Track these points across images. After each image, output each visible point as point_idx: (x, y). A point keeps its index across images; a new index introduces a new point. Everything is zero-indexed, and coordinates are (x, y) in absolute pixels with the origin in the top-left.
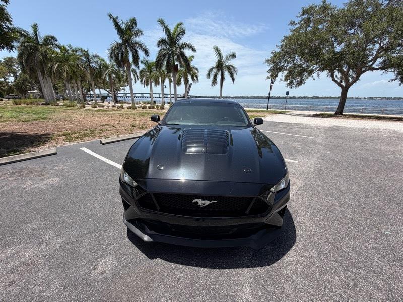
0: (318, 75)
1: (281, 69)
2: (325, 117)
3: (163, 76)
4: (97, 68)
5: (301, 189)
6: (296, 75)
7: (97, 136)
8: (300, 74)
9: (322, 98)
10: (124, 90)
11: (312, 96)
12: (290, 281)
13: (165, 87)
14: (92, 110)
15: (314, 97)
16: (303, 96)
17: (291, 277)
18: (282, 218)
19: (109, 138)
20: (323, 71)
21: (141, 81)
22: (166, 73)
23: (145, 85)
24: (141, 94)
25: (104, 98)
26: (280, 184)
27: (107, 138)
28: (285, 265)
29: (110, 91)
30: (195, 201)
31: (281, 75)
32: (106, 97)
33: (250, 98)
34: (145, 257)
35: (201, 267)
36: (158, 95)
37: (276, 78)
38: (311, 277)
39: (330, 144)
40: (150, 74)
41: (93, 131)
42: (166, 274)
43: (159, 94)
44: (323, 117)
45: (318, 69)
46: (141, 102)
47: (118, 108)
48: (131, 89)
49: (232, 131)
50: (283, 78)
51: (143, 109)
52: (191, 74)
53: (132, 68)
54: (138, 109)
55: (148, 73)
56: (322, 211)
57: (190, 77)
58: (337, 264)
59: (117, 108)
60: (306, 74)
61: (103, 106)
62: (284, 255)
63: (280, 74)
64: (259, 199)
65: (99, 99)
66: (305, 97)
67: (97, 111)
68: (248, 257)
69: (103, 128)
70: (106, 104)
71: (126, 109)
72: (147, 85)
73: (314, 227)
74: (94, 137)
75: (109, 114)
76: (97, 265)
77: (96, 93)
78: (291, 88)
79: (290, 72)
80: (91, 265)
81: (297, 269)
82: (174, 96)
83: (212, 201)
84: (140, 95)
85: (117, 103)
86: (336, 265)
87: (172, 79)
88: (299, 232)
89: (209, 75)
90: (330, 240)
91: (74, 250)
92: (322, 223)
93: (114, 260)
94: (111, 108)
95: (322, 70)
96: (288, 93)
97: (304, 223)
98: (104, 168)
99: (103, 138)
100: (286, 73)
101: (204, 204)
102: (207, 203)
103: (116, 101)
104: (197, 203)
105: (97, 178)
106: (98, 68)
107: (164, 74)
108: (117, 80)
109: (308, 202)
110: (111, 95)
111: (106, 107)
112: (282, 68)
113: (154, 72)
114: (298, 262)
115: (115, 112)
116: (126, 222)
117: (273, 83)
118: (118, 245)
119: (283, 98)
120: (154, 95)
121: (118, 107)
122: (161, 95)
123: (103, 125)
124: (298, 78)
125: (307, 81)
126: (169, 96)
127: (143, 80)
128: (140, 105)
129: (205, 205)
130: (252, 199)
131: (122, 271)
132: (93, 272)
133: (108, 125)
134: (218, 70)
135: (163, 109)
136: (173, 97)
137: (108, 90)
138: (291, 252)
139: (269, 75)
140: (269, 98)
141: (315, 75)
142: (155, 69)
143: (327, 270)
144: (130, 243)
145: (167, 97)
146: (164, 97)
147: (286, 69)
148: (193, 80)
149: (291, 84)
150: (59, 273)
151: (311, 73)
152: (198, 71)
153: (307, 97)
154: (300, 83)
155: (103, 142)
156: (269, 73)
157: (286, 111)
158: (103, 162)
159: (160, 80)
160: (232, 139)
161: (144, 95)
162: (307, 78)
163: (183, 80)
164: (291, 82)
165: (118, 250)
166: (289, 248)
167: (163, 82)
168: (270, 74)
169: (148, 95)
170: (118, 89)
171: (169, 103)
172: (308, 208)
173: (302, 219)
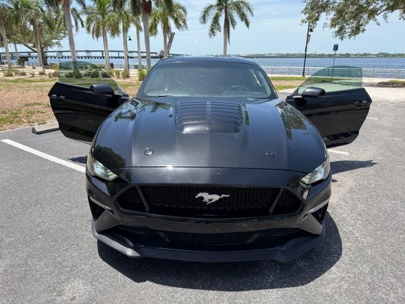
0: (385, 17)
1: (324, 8)
2: (396, 87)
3: (126, 21)
4: (10, 8)
5: (351, 190)
6: (350, 18)
7: (25, 121)
8: (356, 16)
9: (393, 56)
10: (59, 44)
11: (377, 53)
12: (331, 300)
13: (130, 39)
14: (6, 81)
15: (381, 54)
16: (362, 53)
17: (332, 296)
18: (321, 224)
19: (45, 123)
20: (393, 11)
21: (88, 29)
22: (131, 15)
23: (95, 36)
24: (87, 51)
25: (23, 60)
26: (316, 173)
27: (42, 124)
28: (324, 282)
29: (34, 46)
30: (199, 195)
31: (326, 18)
32: (26, 59)
33: (275, 57)
34: (129, 280)
35: (209, 290)
36: (116, 54)
37: (317, 22)
38: (359, 295)
39: (400, 127)
40: (104, 17)
41: (17, 114)
42: (161, 298)
43: (118, 52)
44: (393, 87)
45: (384, 8)
46: (88, 66)
47: (50, 77)
48: (72, 43)
49: (248, 105)
50: (329, 22)
51: (93, 77)
52: (173, 17)
53: (71, 7)
54: (85, 78)
55: (99, 16)
56: (380, 218)
57: (171, 22)
58: (395, 280)
59: (48, 77)
60: (365, 16)
61: (24, 74)
62: (324, 272)
63: (323, 15)
64: (287, 190)
65: (14, 61)
66: (365, 55)
67: (16, 81)
68: (273, 276)
69: (31, 108)
70: (28, 69)
71: (65, 78)
72: (97, 36)
73: (368, 238)
74: (20, 122)
75: (36, 86)
76: (62, 291)
77: (10, 51)
78: (342, 38)
79: (340, 13)
80: (55, 290)
81: (340, 287)
82: (145, 55)
83: (223, 196)
84: (84, 54)
85: (47, 68)
86: (393, 280)
87: (142, 24)
88: (345, 244)
89: (204, 18)
90: (388, 253)
91: (25, 274)
92: (379, 233)
93: (85, 284)
94: (37, 77)
95: (392, 8)
96: (336, 48)
97: (353, 234)
98: (47, 168)
99: (36, 124)
100: (332, 14)
101: (211, 200)
102: (216, 197)
103: (45, 64)
104: (202, 198)
105: (38, 182)
106: (12, 6)
107: (127, 16)
108: (47, 27)
109: (360, 207)
110: (35, 54)
111: (28, 75)
112: (327, 6)
113: (110, 14)
114: (342, 279)
115: (46, 83)
116: (97, 234)
117: (311, 30)
118: (88, 266)
119: (330, 56)
120: (111, 54)
121: (49, 75)
122: (122, 54)
123: (29, 105)
124: (353, 23)
125: (367, 27)
126: (135, 55)
127: (92, 28)
128: (88, 70)
129: (213, 201)
130: (278, 190)
131: (99, 296)
132: (59, 299)
133: (39, 104)
134: (220, 10)
135: (128, 77)
136: (145, 57)
137: (30, 45)
138: (333, 269)
139: (305, 17)
140: (306, 56)
141: (379, 18)
142: (112, 8)
143: (380, 287)
144: (104, 264)
145: (132, 58)
146: (128, 57)
147: (333, 7)
148: (178, 26)
149: (340, 32)
150: (10, 300)
151: (373, 13)
152: (185, 11)
153: (369, 54)
154: (357, 30)
155: (37, 131)
156: (305, 13)
157: (333, 78)
158: (43, 159)
159: (121, 27)
160: (247, 119)
161: (93, 54)
162: (367, 22)
163: (160, 28)
164: (341, 29)
165: (90, 272)
166: (331, 264)
167: (126, 30)
168: (307, 15)
169: (100, 54)
170: (48, 44)
171: (136, 67)
172: (360, 215)
173: (351, 228)
